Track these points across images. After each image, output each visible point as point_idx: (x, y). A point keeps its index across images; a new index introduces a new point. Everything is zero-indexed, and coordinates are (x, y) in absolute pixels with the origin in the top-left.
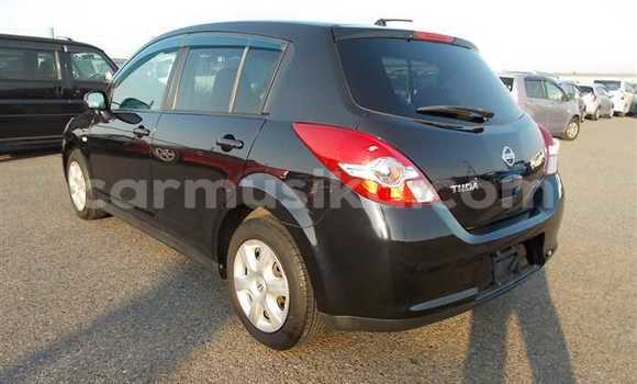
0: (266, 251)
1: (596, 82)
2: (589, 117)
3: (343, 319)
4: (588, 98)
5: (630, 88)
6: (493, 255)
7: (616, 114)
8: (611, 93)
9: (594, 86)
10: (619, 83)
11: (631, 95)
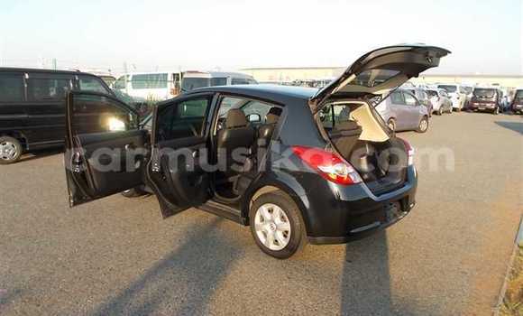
0: (277, 209)
1: (439, 87)
2: (435, 113)
3: (319, 239)
4: (434, 100)
5: (463, 90)
6: (385, 207)
7: (455, 110)
8: (450, 94)
9: (438, 90)
10: (455, 87)
11: (465, 95)
